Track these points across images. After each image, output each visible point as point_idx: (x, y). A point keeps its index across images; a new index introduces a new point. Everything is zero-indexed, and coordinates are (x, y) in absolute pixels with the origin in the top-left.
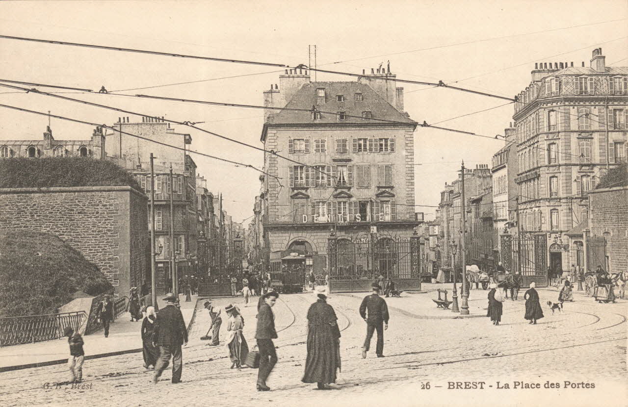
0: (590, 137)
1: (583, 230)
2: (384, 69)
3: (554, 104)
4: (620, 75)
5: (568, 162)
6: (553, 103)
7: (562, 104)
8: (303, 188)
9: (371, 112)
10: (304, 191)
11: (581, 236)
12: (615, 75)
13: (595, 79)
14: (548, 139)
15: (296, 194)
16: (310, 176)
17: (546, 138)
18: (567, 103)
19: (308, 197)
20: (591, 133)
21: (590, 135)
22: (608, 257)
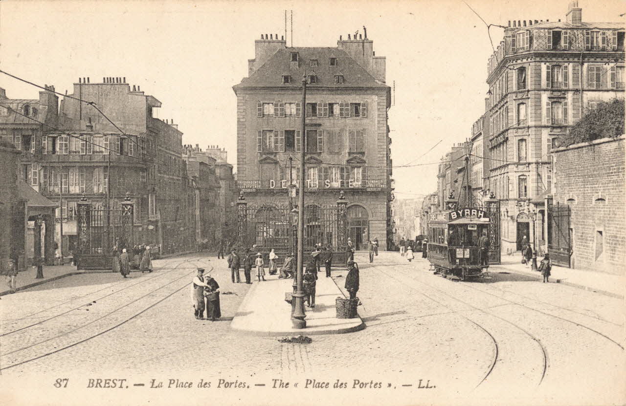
0: (562, 96)
1: (544, 197)
2: (361, 35)
3: (525, 60)
4: (598, 28)
5: (538, 123)
6: (522, 59)
7: (533, 60)
8: (272, 153)
9: (343, 76)
10: (272, 157)
11: (543, 204)
12: (591, 29)
13: (570, 33)
14: (516, 98)
15: (265, 159)
16: (279, 140)
17: (514, 98)
18: (538, 59)
19: (276, 163)
20: (564, 92)
21: (563, 94)
22: (572, 229)
